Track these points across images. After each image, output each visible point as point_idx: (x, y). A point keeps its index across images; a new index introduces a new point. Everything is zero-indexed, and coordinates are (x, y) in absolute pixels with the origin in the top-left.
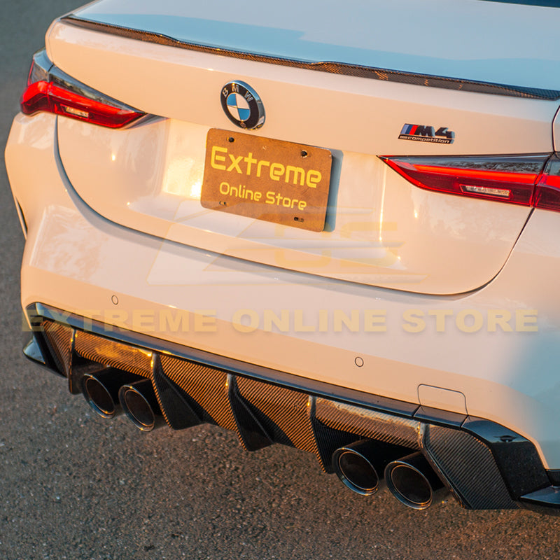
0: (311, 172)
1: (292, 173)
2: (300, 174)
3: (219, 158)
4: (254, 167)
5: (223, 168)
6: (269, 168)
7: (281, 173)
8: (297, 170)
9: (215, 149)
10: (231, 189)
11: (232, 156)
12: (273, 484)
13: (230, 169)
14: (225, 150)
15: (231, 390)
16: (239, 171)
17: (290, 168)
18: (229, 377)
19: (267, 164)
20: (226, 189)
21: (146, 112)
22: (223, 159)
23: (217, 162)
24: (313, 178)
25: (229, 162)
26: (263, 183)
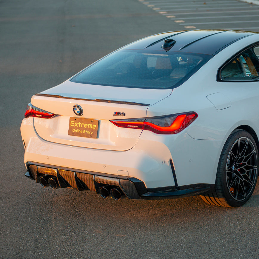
0: (94, 125)
1: (89, 126)
2: (91, 126)
3: (72, 124)
4: (81, 125)
5: (73, 126)
6: (84, 125)
7: (87, 126)
8: (90, 125)
9: (71, 122)
10: (75, 131)
11: (75, 123)
12: (85, 206)
13: (75, 126)
14: (74, 122)
15: (75, 176)
16: (77, 126)
17: (89, 125)
18: (75, 173)
19: (84, 124)
20: (74, 131)
21: (55, 114)
22: (73, 124)
23: (72, 125)
24: (94, 127)
25: (75, 124)
26: (83, 128)
